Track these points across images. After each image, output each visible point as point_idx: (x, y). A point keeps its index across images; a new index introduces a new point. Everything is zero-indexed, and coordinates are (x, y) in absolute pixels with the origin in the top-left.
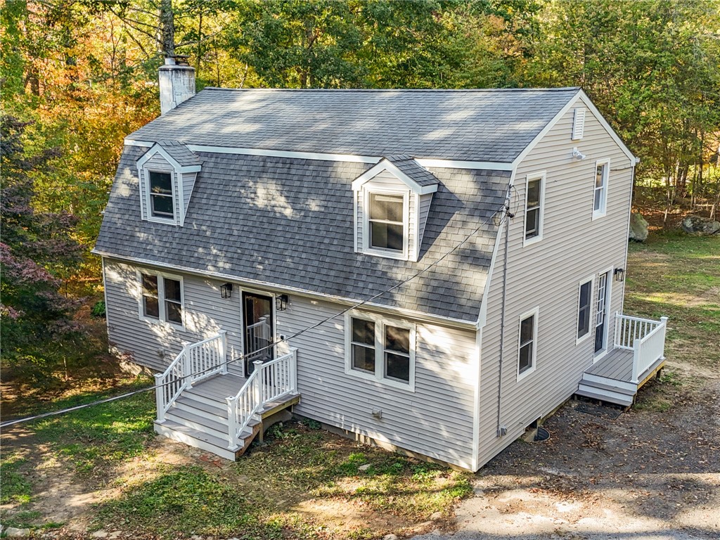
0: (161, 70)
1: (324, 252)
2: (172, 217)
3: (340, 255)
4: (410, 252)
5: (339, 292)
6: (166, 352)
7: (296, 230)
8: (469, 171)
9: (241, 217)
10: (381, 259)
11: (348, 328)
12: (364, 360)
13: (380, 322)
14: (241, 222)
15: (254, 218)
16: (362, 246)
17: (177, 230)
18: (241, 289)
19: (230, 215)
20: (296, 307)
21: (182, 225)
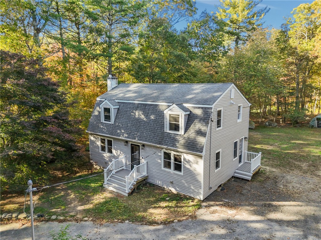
0: (108, 78)
1: (155, 132)
2: (110, 121)
3: (160, 133)
4: (182, 132)
5: (160, 144)
6: (107, 162)
7: (147, 125)
8: (199, 108)
9: (131, 121)
11: (162, 154)
12: (168, 165)
13: (173, 153)
14: (131, 123)
15: (135, 121)
16: (167, 130)
17: (111, 125)
18: (130, 143)
19: (127, 121)
20: (147, 149)
21: (113, 124)
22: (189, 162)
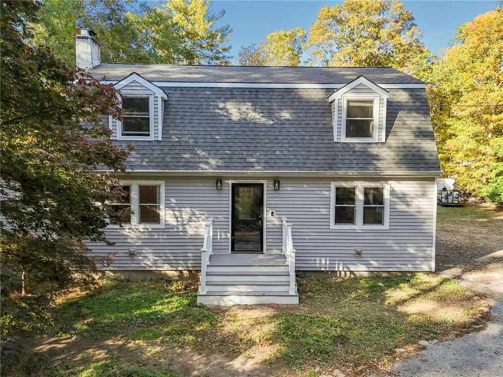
0: (79, 38)
1: (308, 145)
2: (149, 135)
3: (323, 146)
5: (331, 168)
6: (138, 251)
7: (278, 133)
8: (405, 89)
9: (222, 129)
10: (357, 144)
11: (333, 195)
12: (344, 216)
13: (359, 187)
14: (223, 133)
15: (236, 129)
16: (340, 136)
17: (155, 144)
18: (231, 182)
19: (209, 129)
20: (287, 188)
21: (160, 139)
22: (403, 198)
